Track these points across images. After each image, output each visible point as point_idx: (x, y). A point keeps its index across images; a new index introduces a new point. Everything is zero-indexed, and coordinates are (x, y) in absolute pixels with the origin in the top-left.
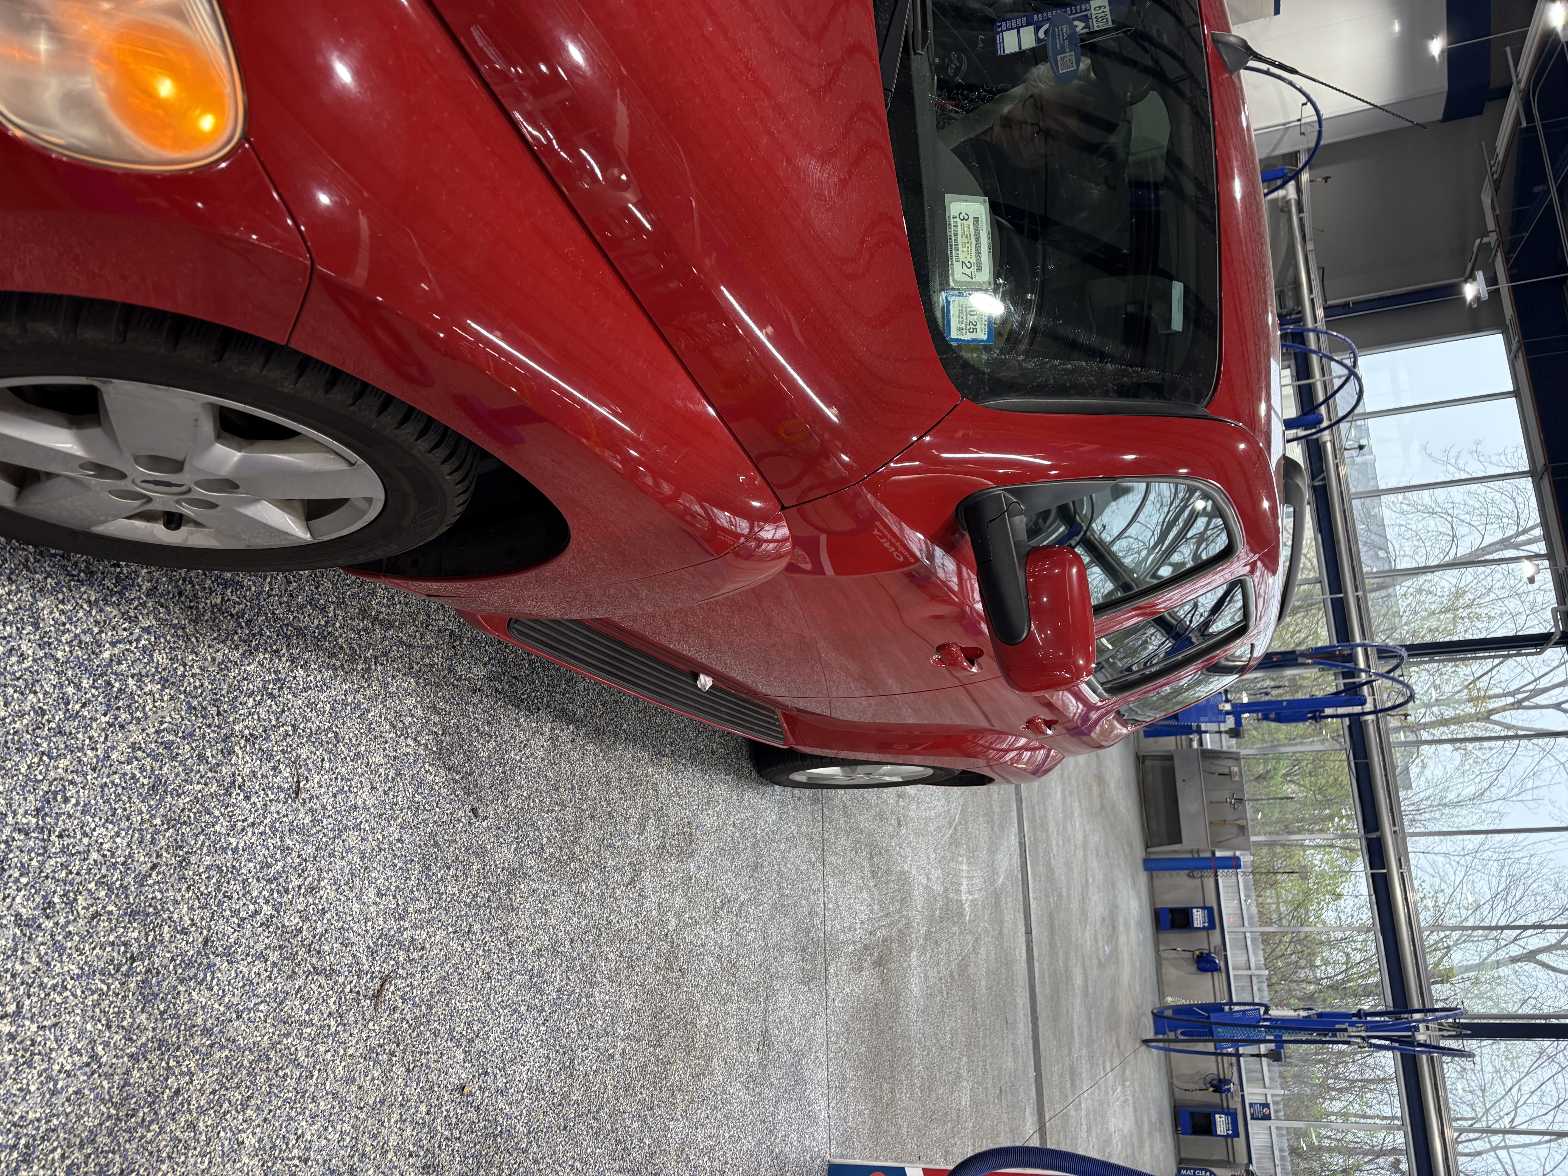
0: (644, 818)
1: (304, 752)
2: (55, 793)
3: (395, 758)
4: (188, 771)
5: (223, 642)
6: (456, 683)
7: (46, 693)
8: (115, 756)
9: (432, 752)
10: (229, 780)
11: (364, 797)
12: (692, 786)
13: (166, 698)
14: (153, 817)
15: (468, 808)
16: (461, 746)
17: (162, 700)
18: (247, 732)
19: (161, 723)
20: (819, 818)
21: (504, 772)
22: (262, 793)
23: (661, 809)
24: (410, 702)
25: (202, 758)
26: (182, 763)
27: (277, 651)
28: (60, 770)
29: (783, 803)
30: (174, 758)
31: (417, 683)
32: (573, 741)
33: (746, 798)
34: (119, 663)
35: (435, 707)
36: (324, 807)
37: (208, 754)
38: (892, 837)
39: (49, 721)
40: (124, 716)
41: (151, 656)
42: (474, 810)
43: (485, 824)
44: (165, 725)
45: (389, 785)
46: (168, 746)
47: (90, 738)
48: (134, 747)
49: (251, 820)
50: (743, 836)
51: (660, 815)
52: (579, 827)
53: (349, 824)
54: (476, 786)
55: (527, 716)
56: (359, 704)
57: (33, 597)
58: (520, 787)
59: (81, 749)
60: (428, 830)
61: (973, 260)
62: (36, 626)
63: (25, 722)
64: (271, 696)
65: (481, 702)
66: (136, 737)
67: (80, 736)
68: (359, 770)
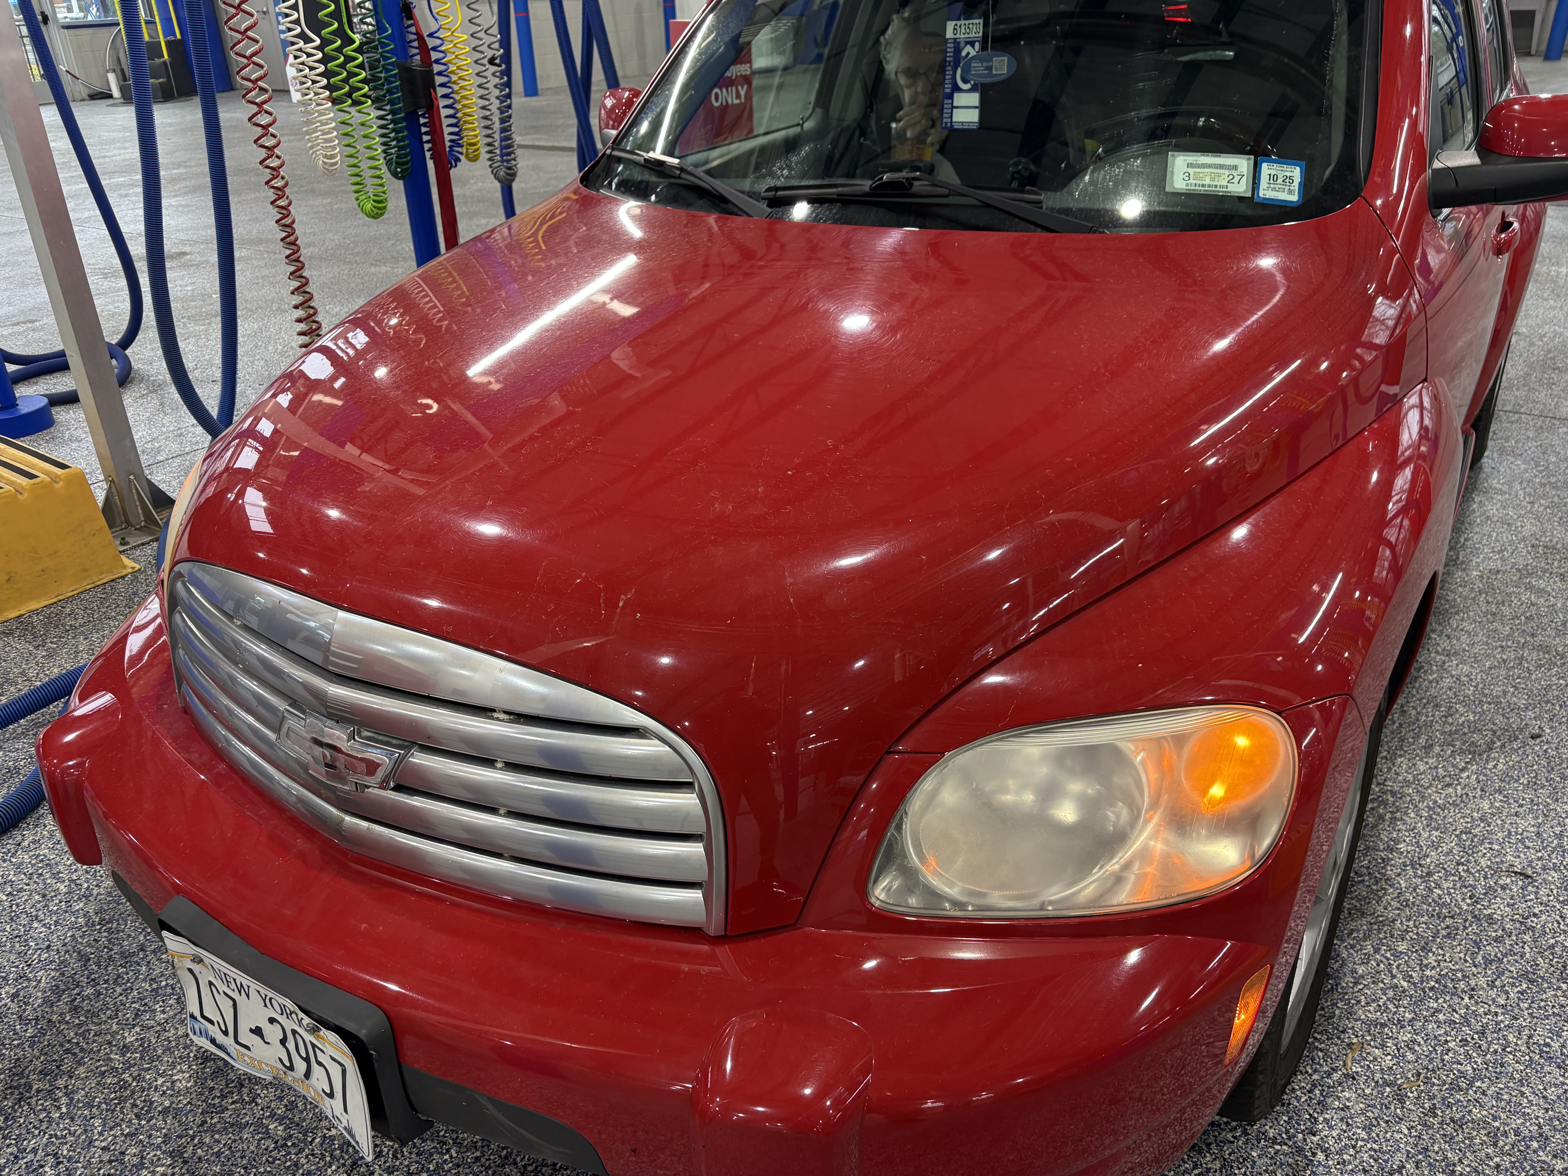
0: (1530, 588)
1: (1484, 863)
2: (1541, 1051)
3: (1482, 790)
4: (1510, 952)
5: (1380, 898)
6: (1397, 725)
7: (1446, 1033)
8: (1501, 1001)
9: (1473, 758)
10: (1518, 925)
11: (1527, 824)
12: (1490, 536)
13: (1441, 952)
14: (1559, 988)
15: (1531, 742)
16: (1464, 734)
17: (1444, 955)
18: (1468, 901)
19: (1466, 961)
20: (1517, 416)
21: (1490, 704)
22: (1529, 903)
23: (1518, 570)
24: (1422, 767)
25: (1496, 940)
26: (1505, 955)
27: (1383, 860)
28: (1519, 1042)
29: (1502, 451)
30: (1500, 961)
31: (1401, 756)
32: (1448, 637)
33: (1498, 486)
34: (1411, 976)
35: (1425, 747)
36: (1540, 859)
37: (1494, 934)
38: (1532, 344)
39: (1473, 1039)
40: (1462, 985)
41: (1401, 953)
42: (1533, 737)
43: (1548, 731)
44: (1468, 958)
45: (1511, 801)
46: (1488, 962)
47: (1486, 1014)
48: (1492, 985)
49: (1558, 918)
50: (1544, 496)
51: (1525, 572)
52: (1545, 649)
53: (1555, 842)
54: (1507, 731)
55: (1426, 672)
56: (1430, 808)
57: (1356, 1020)
58: (1505, 693)
59: (1497, 1023)
60: (1558, 779)
61: (1227, 172)
62: (1383, 1025)
63: (1474, 1055)
64: (1429, 874)
65: (1414, 708)
66: (1482, 982)
67: (1484, 1021)
68: (1499, 822)
